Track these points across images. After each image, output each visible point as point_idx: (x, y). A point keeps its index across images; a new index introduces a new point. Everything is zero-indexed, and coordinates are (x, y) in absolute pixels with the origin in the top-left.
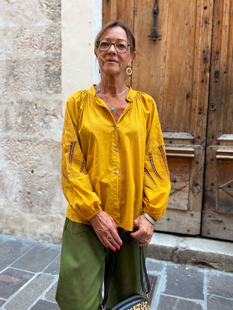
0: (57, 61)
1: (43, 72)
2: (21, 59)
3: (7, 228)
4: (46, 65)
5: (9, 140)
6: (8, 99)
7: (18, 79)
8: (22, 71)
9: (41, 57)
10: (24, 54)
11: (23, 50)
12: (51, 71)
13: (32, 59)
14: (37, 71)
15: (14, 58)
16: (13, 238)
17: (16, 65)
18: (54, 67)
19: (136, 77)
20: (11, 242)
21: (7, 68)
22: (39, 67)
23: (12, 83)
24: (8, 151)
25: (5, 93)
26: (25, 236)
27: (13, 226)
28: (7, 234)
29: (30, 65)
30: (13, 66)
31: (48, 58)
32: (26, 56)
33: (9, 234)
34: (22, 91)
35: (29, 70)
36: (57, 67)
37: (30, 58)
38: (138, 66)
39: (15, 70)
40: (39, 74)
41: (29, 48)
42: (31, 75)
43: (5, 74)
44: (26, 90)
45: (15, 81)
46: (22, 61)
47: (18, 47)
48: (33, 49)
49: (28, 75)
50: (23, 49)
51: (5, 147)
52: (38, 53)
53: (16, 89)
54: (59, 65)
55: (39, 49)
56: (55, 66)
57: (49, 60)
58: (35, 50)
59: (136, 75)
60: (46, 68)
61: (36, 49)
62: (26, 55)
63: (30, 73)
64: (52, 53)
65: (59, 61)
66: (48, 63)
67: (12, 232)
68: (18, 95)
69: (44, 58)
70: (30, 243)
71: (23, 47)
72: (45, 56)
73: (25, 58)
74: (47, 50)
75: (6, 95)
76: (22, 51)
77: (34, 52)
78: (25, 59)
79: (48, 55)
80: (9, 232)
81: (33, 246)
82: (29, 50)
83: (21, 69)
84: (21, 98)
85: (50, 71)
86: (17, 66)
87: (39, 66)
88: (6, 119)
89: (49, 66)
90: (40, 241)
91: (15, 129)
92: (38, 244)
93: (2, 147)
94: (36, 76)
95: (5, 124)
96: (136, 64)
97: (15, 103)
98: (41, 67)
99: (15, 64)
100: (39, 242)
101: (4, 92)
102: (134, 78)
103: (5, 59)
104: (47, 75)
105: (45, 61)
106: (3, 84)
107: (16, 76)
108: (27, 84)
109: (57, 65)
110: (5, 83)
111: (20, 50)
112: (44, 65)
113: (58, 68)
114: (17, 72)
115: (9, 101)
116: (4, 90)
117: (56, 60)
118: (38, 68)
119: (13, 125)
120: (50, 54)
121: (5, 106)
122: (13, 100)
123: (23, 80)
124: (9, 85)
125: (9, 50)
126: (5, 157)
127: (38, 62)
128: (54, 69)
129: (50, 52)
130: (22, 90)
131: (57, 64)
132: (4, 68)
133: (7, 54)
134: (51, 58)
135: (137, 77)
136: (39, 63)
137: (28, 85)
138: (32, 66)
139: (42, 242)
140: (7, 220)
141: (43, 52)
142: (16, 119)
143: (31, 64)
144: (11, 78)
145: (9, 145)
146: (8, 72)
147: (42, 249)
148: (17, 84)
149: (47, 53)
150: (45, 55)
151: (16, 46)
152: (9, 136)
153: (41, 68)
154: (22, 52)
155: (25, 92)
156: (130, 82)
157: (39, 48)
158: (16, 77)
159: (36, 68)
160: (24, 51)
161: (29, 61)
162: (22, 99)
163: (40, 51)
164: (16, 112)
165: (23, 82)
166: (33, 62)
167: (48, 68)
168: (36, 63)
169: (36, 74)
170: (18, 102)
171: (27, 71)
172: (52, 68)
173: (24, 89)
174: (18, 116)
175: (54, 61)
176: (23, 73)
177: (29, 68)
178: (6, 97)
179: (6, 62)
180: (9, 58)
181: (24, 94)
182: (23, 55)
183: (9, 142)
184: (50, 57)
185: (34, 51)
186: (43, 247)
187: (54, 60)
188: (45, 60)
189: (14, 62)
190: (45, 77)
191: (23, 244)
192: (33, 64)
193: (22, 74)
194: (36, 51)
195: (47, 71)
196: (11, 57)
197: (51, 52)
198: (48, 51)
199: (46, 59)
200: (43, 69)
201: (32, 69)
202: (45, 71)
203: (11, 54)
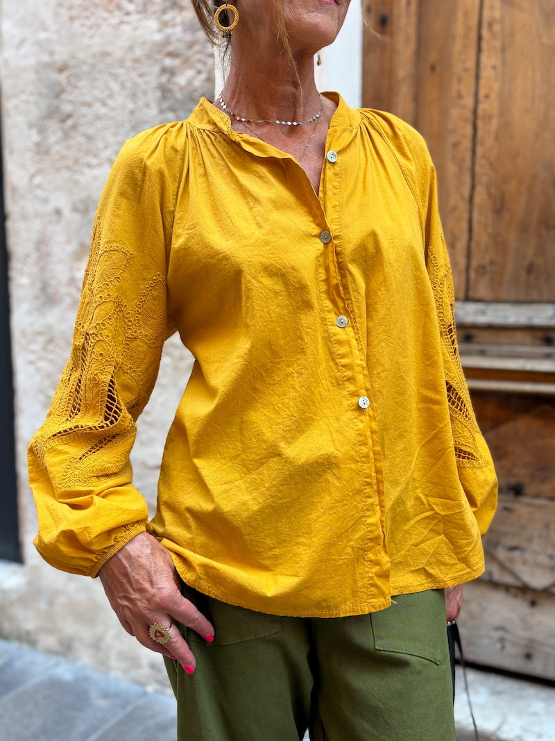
0: (199, 52)
1: (154, 95)
2: (82, 56)
3: (51, 632)
4: (164, 70)
5: (51, 340)
6: (45, 201)
7: (74, 127)
8: (88, 99)
9: (144, 43)
10: (92, 37)
11: (88, 23)
12: (181, 89)
13: (118, 53)
14: (133, 96)
15: (61, 56)
16: (65, 672)
17: (68, 78)
18: (190, 73)
19: (494, 96)
20: (56, 685)
21: (41, 94)
22: (139, 80)
23: (57, 142)
24: (49, 376)
25: (37, 180)
26: (103, 664)
27: (69, 627)
28: (49, 652)
29: (112, 75)
30: (59, 83)
31: (167, 42)
32: (96, 44)
33: (56, 653)
34: (87, 171)
35: (107, 93)
36: (199, 72)
37: (109, 48)
38: (503, 50)
39: (64, 97)
40: (140, 104)
41: (105, 15)
42: (113, 109)
43: (34, 113)
44: (100, 165)
45: (66, 135)
46: (84, 62)
47: (73, 12)
48: (118, 14)
49: (103, 110)
50: (87, 18)
51: (42, 364)
52: (136, 29)
53: (70, 162)
54: (205, 64)
55: (138, 12)
56: (192, 67)
57: (170, 48)
58: (127, 19)
59: (497, 86)
60: (164, 79)
61: (128, 14)
62: (96, 40)
63: (111, 103)
64: (183, 23)
65: (205, 47)
66: (168, 62)
67: (66, 648)
68: (76, 183)
69: (155, 44)
70: (116, 695)
71: (87, 13)
72: (158, 37)
73: (96, 49)
74: (164, 11)
75: (39, 186)
76: (83, 25)
77: (125, 28)
78: (94, 56)
79: (169, 31)
80: (57, 647)
81: (124, 706)
82: (105, 19)
83: (84, 90)
84: (84, 195)
85: (175, 89)
86: (69, 84)
87: (141, 75)
88: (43, 269)
89: (172, 72)
90: (150, 689)
91: (68, 301)
92: (140, 702)
93: (31, 363)
94: (132, 112)
95: (38, 285)
96: (497, 43)
97: (67, 212)
98: (147, 79)
99: (62, 77)
100: (145, 693)
101: (32, 177)
102: (487, 96)
103: (32, 61)
104: (166, 105)
105: (159, 56)
106: (28, 150)
107: (69, 116)
108: (101, 145)
109: (199, 66)
110: (38, 145)
111: (77, 24)
112: (156, 69)
113: (203, 76)
114: (70, 102)
115: (49, 208)
116: (33, 169)
117: (197, 48)
118: (136, 84)
119: (64, 290)
120: (174, 26)
121: (37, 225)
122: (61, 201)
123: (91, 131)
124: (47, 152)
125: (44, 28)
126: (42, 398)
127: (136, 61)
128: (190, 83)
129: (174, 18)
130: (89, 165)
131: (200, 61)
132: (32, 94)
133: (39, 44)
134: (179, 41)
135: (501, 94)
136: (138, 65)
137: (106, 147)
138: (115, 76)
139: (156, 692)
140: (51, 603)
141: (152, 24)
142: (71, 269)
143: (113, 71)
144: (53, 125)
145: (51, 356)
146: (44, 104)
147: (151, 723)
148: (70, 146)
149: (165, 24)
150: (160, 31)
151: (65, 13)
152: (49, 327)
153: (146, 83)
154: (84, 30)
155: (96, 172)
156: (469, 115)
157: (140, 9)
158: (69, 123)
159: (129, 85)
160: (91, 27)
161: (109, 60)
162: (89, 197)
163: (141, 20)
164: (69, 241)
165: (90, 138)
166: (121, 63)
167: (169, 80)
168: (129, 64)
169: (131, 106)
170: (75, 209)
171: (100, 96)
172: (182, 80)
173: (94, 161)
174: (77, 256)
175: (190, 53)
176: (89, 105)
177: (108, 88)
178: (39, 193)
179: (37, 72)
180: (45, 58)
181: (96, 178)
182: (86, 41)
183: (51, 347)
184: (173, 39)
185: (122, 22)
186: (153, 716)
187: (191, 45)
188: (159, 52)
189: (61, 70)
190: (161, 111)
191: (94, 695)
192: (121, 71)
193: (84, 110)
194: (128, 23)
195: (165, 91)
196: (51, 53)
197: (179, 19)
198: (168, 17)
199: (164, 49)
200: (154, 83)
201: (115, 86)
202: (158, 94)
203: (49, 41)
